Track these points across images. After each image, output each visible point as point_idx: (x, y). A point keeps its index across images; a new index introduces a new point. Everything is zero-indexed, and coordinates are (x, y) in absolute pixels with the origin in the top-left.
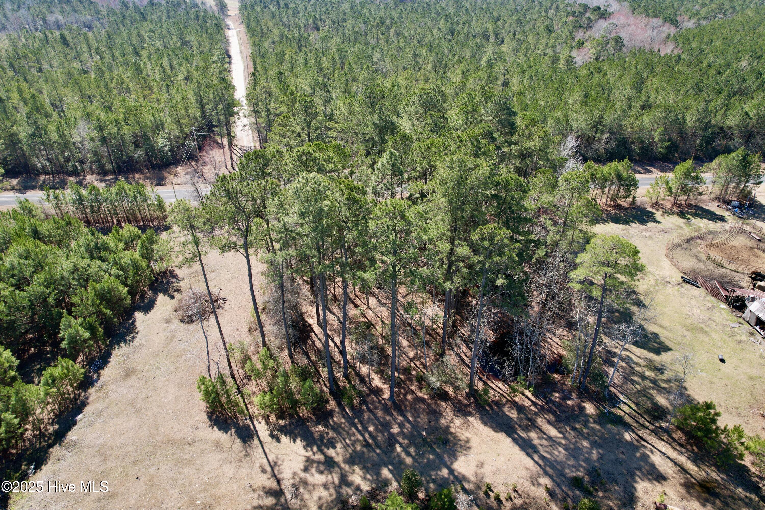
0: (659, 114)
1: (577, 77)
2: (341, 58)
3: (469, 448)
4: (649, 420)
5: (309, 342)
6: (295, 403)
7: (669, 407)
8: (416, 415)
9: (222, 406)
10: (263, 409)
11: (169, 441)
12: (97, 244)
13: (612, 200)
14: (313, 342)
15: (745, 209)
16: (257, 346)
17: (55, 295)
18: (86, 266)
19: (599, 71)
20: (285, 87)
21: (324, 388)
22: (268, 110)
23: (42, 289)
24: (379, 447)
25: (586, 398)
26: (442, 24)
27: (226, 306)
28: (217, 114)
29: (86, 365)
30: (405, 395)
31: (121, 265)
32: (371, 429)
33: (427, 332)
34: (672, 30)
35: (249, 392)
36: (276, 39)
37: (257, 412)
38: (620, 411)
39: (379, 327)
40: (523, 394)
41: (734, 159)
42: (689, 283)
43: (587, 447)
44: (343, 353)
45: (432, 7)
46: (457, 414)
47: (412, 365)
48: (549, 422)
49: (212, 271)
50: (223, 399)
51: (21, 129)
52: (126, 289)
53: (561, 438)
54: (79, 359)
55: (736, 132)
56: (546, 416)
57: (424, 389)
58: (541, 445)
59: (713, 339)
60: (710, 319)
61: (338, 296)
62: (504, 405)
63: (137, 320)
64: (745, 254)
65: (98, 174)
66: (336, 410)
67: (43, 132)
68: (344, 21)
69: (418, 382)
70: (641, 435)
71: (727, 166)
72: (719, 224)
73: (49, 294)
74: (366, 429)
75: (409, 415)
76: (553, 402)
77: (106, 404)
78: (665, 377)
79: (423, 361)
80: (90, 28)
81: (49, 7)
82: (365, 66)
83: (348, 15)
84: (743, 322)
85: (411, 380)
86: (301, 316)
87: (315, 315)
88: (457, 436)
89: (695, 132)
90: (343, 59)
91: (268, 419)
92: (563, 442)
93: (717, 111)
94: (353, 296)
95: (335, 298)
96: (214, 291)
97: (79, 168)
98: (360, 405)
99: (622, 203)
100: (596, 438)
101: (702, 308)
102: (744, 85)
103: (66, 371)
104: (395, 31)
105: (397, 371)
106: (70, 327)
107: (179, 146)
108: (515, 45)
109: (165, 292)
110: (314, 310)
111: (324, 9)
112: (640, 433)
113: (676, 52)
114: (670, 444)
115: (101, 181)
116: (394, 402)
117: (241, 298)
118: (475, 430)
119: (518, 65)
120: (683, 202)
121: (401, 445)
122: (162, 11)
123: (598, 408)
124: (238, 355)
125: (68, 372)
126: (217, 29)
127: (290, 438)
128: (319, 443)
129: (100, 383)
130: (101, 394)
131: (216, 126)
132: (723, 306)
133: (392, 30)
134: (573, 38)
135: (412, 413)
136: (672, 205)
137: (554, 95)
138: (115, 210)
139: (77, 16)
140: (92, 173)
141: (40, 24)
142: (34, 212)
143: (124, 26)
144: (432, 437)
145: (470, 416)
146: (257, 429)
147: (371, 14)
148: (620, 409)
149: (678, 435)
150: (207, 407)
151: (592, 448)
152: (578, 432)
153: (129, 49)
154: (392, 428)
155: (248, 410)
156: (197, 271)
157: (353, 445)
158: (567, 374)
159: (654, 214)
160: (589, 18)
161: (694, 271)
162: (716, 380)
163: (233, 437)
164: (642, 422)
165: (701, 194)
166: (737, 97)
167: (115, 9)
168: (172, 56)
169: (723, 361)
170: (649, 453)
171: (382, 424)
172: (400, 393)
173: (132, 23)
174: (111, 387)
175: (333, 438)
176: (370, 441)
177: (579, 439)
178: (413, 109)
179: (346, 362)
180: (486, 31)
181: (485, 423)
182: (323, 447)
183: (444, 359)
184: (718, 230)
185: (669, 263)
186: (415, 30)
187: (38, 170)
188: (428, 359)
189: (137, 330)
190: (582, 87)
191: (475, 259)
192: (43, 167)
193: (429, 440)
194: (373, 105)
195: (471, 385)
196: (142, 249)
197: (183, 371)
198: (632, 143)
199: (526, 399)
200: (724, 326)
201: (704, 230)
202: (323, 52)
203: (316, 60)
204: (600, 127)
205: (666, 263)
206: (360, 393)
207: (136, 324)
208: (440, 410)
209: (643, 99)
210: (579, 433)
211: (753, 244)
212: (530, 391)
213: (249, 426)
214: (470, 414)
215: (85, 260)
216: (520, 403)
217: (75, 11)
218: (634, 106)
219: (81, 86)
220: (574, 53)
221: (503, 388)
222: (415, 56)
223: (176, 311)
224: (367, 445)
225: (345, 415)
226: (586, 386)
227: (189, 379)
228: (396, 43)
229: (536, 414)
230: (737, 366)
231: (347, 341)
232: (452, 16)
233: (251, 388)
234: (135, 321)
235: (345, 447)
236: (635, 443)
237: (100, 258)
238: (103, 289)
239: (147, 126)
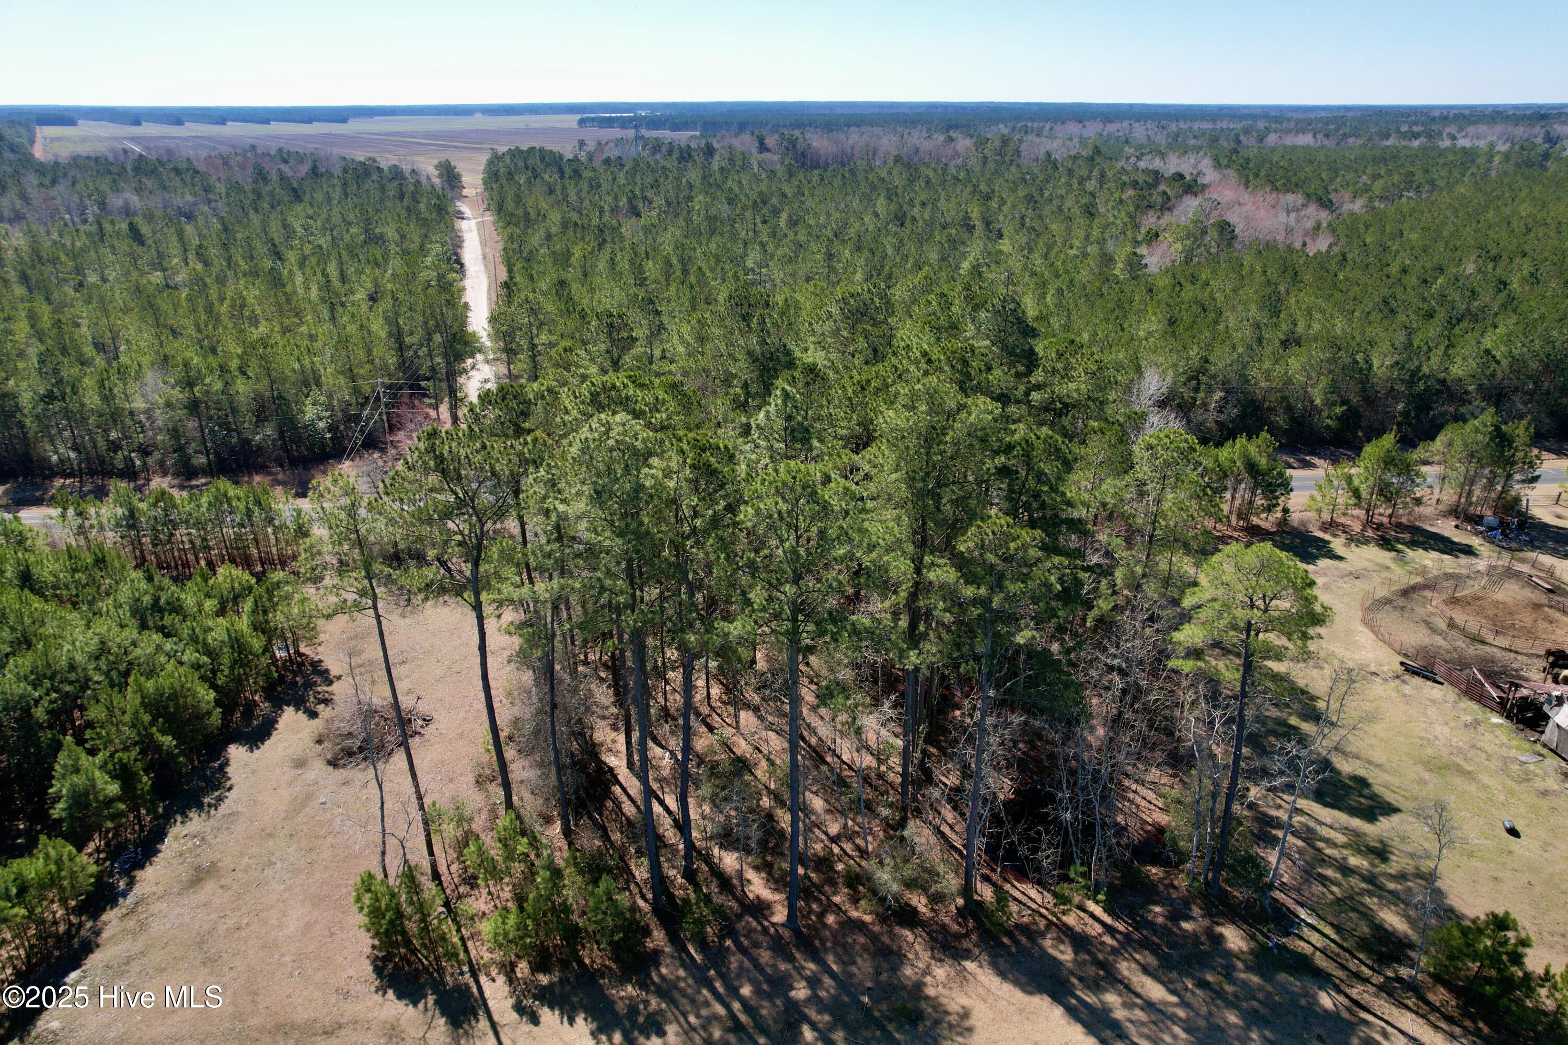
0: (1319, 354)
1: (1151, 291)
2: (682, 261)
3: (970, 1030)
4: (1369, 962)
5: (609, 804)
6: (573, 935)
7: (1410, 932)
8: (846, 959)
9: (408, 942)
10: (500, 946)
11: (278, 1027)
12: (157, 600)
13: (1239, 517)
14: (618, 805)
15: (1512, 531)
16: (494, 815)
17: (51, 702)
18: (127, 643)
19: (1194, 279)
20: (569, 306)
21: (641, 903)
22: (533, 346)
23: (22, 688)
24: (764, 1031)
25: (1222, 914)
26: (881, 205)
27: (429, 731)
28: (430, 355)
29: (105, 860)
30: (821, 916)
31: (205, 644)
32: (746, 991)
33: (866, 780)
34: (1324, 216)
35: (471, 911)
36: (554, 230)
37: (487, 956)
38: (1302, 944)
39: (762, 771)
40: (1084, 910)
41: (1477, 431)
42: (1418, 674)
43: (1235, 1026)
44: (683, 826)
45: (860, 177)
46: (938, 956)
47: (836, 850)
48: (1146, 970)
49: (403, 662)
50: (412, 927)
51: (24, 385)
52: (212, 695)
53: (1176, 1005)
54: (91, 847)
55: (1471, 388)
56: (1137, 956)
57: (862, 902)
58: (1131, 1021)
59: (1485, 787)
60: (1474, 746)
61: (672, 711)
62: (1043, 935)
63: (232, 762)
64: (1526, 618)
65: (176, 475)
66: (667, 950)
67: (68, 390)
68: (690, 198)
69: (849, 885)
70: (1355, 997)
71: (1466, 445)
72: (1464, 560)
73: (37, 702)
74: (734, 991)
75: (830, 959)
76: (1151, 925)
77: (139, 946)
78: (1393, 868)
79: (859, 841)
80: (190, 217)
81: (114, 181)
82: (730, 274)
83: (695, 191)
84: (1544, 751)
85: (832, 883)
86: (592, 750)
87: (623, 748)
88: (940, 1005)
89: (1392, 388)
90: (685, 265)
91: (513, 971)
92: (1181, 1013)
93: (1430, 349)
94: (705, 710)
95: (666, 715)
96: (406, 702)
97: (138, 463)
98: (722, 938)
99: (1261, 523)
100: (1255, 1003)
101: (1453, 724)
102: (1476, 304)
103: (53, 868)
104: (790, 217)
105: (803, 865)
106: (77, 771)
107: (349, 420)
108: (1024, 240)
109: (299, 703)
110: (621, 738)
111: (649, 180)
112: (1354, 992)
113: (1336, 249)
114: (1423, 1016)
115: (182, 487)
116: (797, 932)
117: (462, 714)
118: (980, 990)
119: (1033, 274)
120: (1385, 520)
121: (814, 1026)
122: (333, 186)
123: (1252, 937)
124: (450, 830)
125: (60, 869)
126: (439, 213)
127: (562, 1014)
128: (627, 1024)
129: (131, 899)
130: (131, 923)
131: (428, 379)
132: (1496, 719)
133: (784, 216)
134: (1137, 227)
135: (837, 955)
136: (1364, 526)
137: (1107, 320)
138: (204, 540)
139: (167, 196)
140: (165, 474)
141: (92, 210)
142: (29, 542)
143: (257, 211)
144: (884, 1007)
145: (967, 958)
146: (487, 994)
147: (741, 188)
148: (1301, 938)
149: (1439, 996)
150: (374, 947)
151: (1248, 1027)
152: (1212, 990)
153: (261, 249)
154: (792, 988)
155: (466, 950)
156: (370, 662)
157: (704, 1027)
158: (1177, 866)
159: (1328, 542)
160: (1165, 193)
161: (1426, 653)
162: (1506, 875)
163: (430, 1014)
164: (1354, 969)
165: (1418, 501)
166: (1464, 324)
167: (242, 183)
168: (345, 257)
169: (1513, 832)
170: (1378, 1037)
171: (770, 980)
172: (811, 911)
173: (273, 207)
174: (156, 907)
175: (660, 1012)
176: (743, 1018)
177: (1217, 1006)
178: (829, 326)
179: (690, 846)
180: (967, 217)
181: (1002, 974)
182: (636, 1033)
183: (906, 833)
184: (1464, 572)
185: (1372, 636)
186: (828, 215)
187: (50, 468)
188: (870, 838)
189: (228, 784)
190: (1163, 305)
191: (969, 592)
192: (62, 461)
193: (877, 1014)
194: (746, 318)
195: (967, 890)
196: (254, 611)
197: (326, 868)
198: (1269, 409)
199: (1090, 921)
200: (1505, 760)
201: (1435, 572)
202: (647, 253)
203: (632, 262)
204: (1203, 379)
205: (1364, 636)
206: (719, 912)
207: (228, 769)
208: (900, 948)
209: (1284, 327)
210: (1218, 994)
211: (1543, 599)
212: (1097, 902)
213: (468, 987)
214: (968, 955)
215: (126, 633)
216: (1078, 929)
217: (165, 188)
218: (1269, 340)
219: (158, 309)
220: (1143, 250)
221: (1038, 898)
222: (830, 256)
223: (319, 742)
224: (737, 1027)
225: (687, 962)
226: (1221, 889)
227: (339, 886)
228: (791, 236)
229: (1114, 951)
230: (1546, 844)
231: (691, 801)
232: (899, 191)
233: (478, 903)
234: (227, 763)
235: (686, 1033)
236: (1345, 1014)
237: (162, 630)
238: (159, 692)
239: (285, 380)
